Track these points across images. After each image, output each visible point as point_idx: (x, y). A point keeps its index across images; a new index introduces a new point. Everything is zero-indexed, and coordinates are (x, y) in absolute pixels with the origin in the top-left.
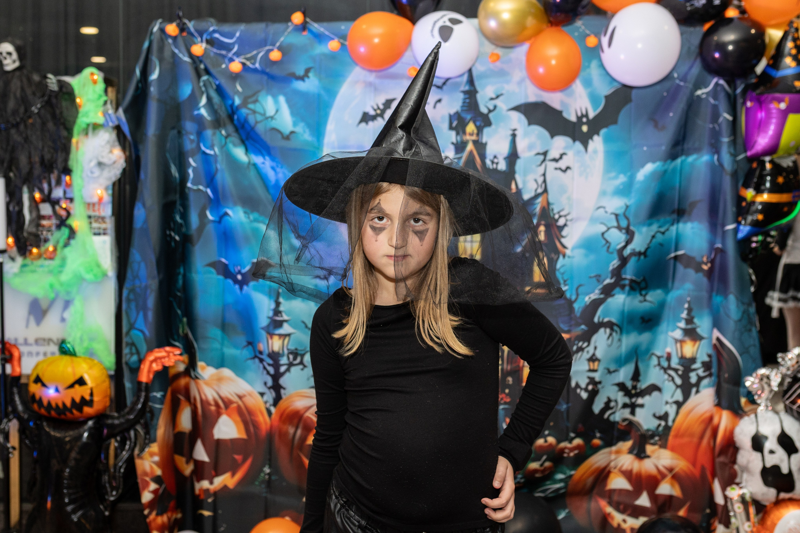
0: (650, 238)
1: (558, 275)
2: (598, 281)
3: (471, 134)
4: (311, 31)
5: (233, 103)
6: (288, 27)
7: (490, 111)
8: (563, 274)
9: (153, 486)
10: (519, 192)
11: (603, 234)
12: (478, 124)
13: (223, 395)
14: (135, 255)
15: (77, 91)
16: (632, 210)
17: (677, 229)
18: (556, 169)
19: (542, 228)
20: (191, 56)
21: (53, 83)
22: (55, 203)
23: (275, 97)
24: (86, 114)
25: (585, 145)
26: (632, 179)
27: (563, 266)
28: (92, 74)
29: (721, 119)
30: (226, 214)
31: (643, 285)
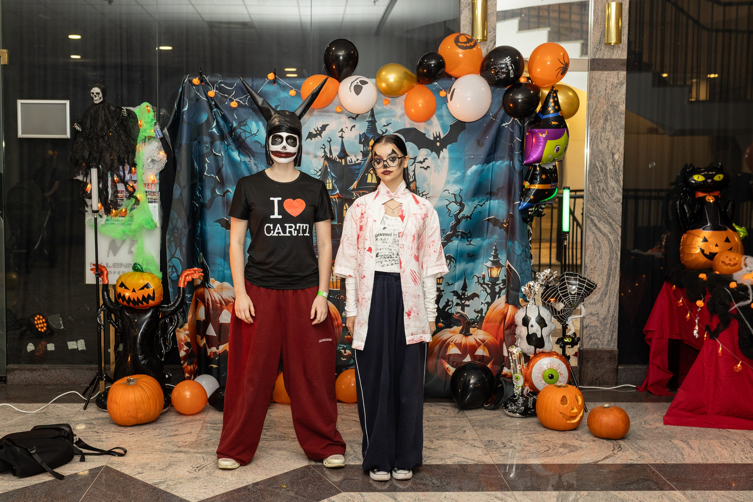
0: (473, 208)
2: (444, 233)
4: (278, 83)
5: (232, 125)
6: (265, 82)
7: (383, 133)
9: (186, 348)
11: (447, 206)
13: (223, 297)
14: (174, 214)
16: (464, 192)
17: (490, 204)
18: (421, 167)
20: (207, 97)
21: (124, 112)
22: (126, 184)
23: (257, 122)
25: (438, 154)
26: (464, 174)
28: (147, 106)
29: (515, 141)
30: (228, 191)
31: (469, 235)
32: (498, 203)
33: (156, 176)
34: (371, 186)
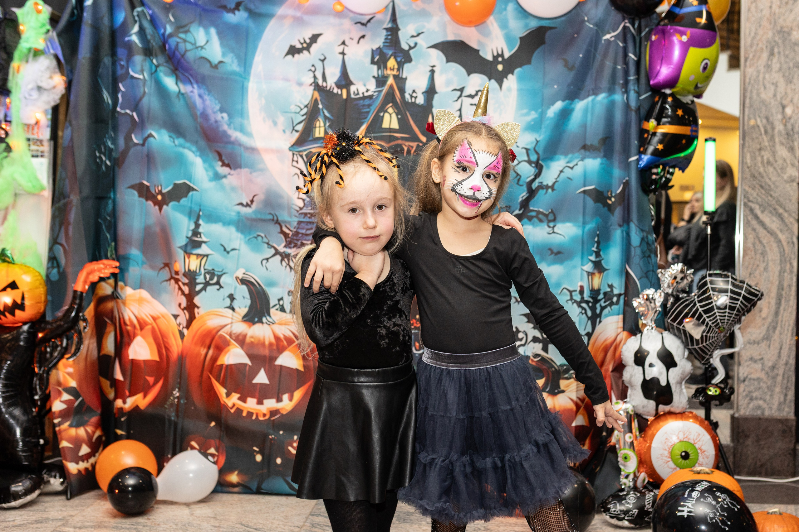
0: (557, 173)
3: (392, 69)
5: (165, 32)
7: (411, 48)
9: (67, 397)
12: (399, 59)
13: (139, 317)
15: (20, 19)
16: (542, 145)
18: (472, 105)
23: (206, 28)
24: (28, 40)
25: (500, 83)
26: (542, 115)
28: (36, 4)
29: (627, 59)
30: (150, 135)
31: (551, 217)
32: (602, 164)
33: (46, 112)
34: (388, 134)
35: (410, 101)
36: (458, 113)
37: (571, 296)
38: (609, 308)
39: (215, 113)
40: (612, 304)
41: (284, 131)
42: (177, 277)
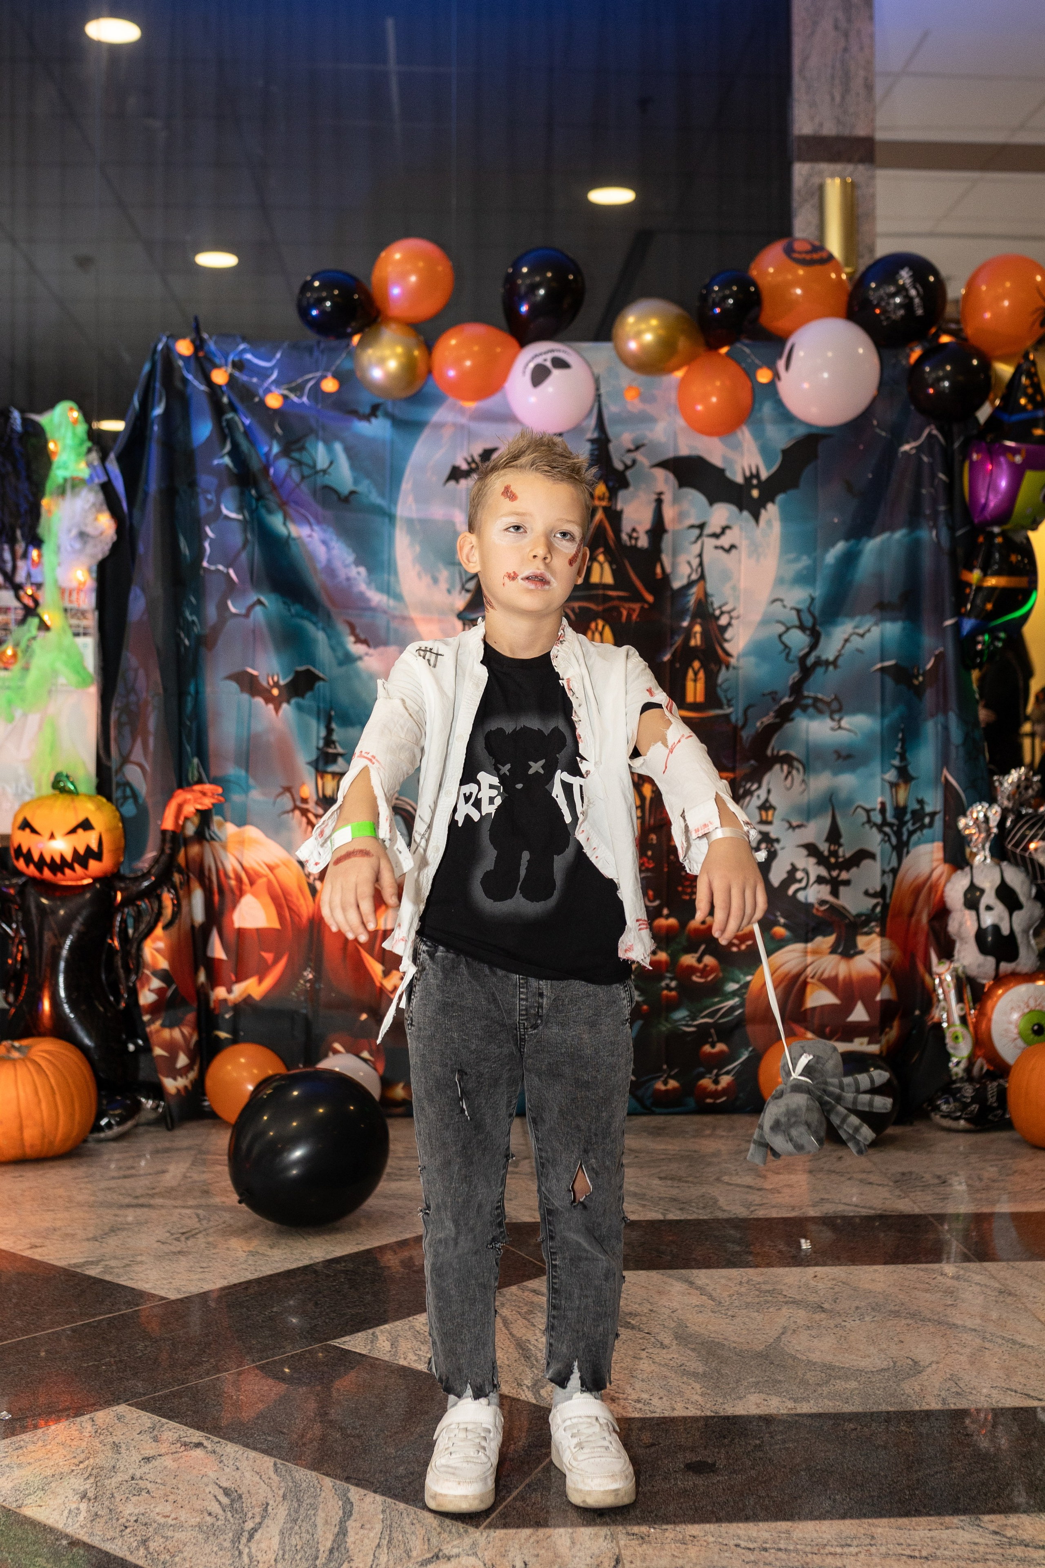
0: (841, 642)
1: (719, 691)
2: (774, 699)
3: (601, 499)
5: (271, 452)
7: (627, 467)
8: (726, 691)
9: (156, 983)
10: (666, 579)
11: (780, 636)
12: (611, 484)
13: (247, 864)
14: (130, 659)
15: (49, 433)
16: (818, 604)
17: (882, 631)
18: (716, 547)
19: (698, 628)
20: (210, 384)
21: (17, 423)
22: (17, 588)
23: (328, 443)
24: (65, 467)
25: (756, 517)
26: (818, 562)
27: (726, 680)
28: (71, 409)
29: (936, 481)
30: (259, 602)
31: (835, 705)
32: (904, 629)
33: (90, 571)
34: (601, 592)
35: (628, 543)
36: (697, 561)
37: (869, 817)
38: (918, 834)
39: (347, 566)
40: (923, 827)
41: (449, 591)
42: (305, 806)
